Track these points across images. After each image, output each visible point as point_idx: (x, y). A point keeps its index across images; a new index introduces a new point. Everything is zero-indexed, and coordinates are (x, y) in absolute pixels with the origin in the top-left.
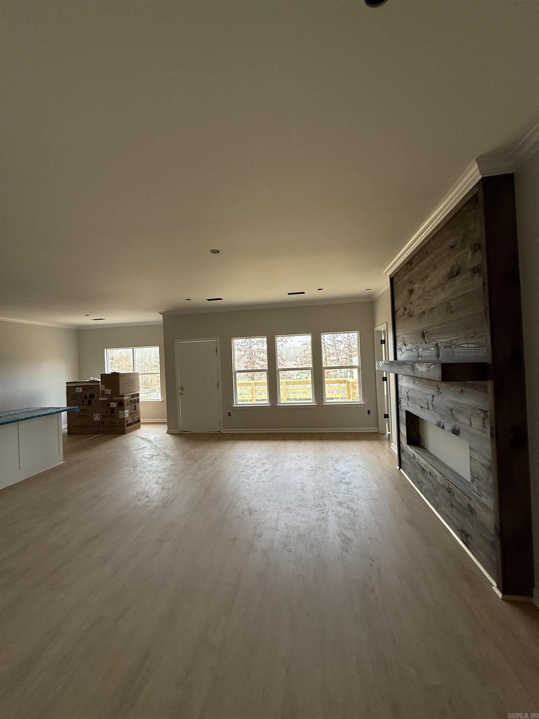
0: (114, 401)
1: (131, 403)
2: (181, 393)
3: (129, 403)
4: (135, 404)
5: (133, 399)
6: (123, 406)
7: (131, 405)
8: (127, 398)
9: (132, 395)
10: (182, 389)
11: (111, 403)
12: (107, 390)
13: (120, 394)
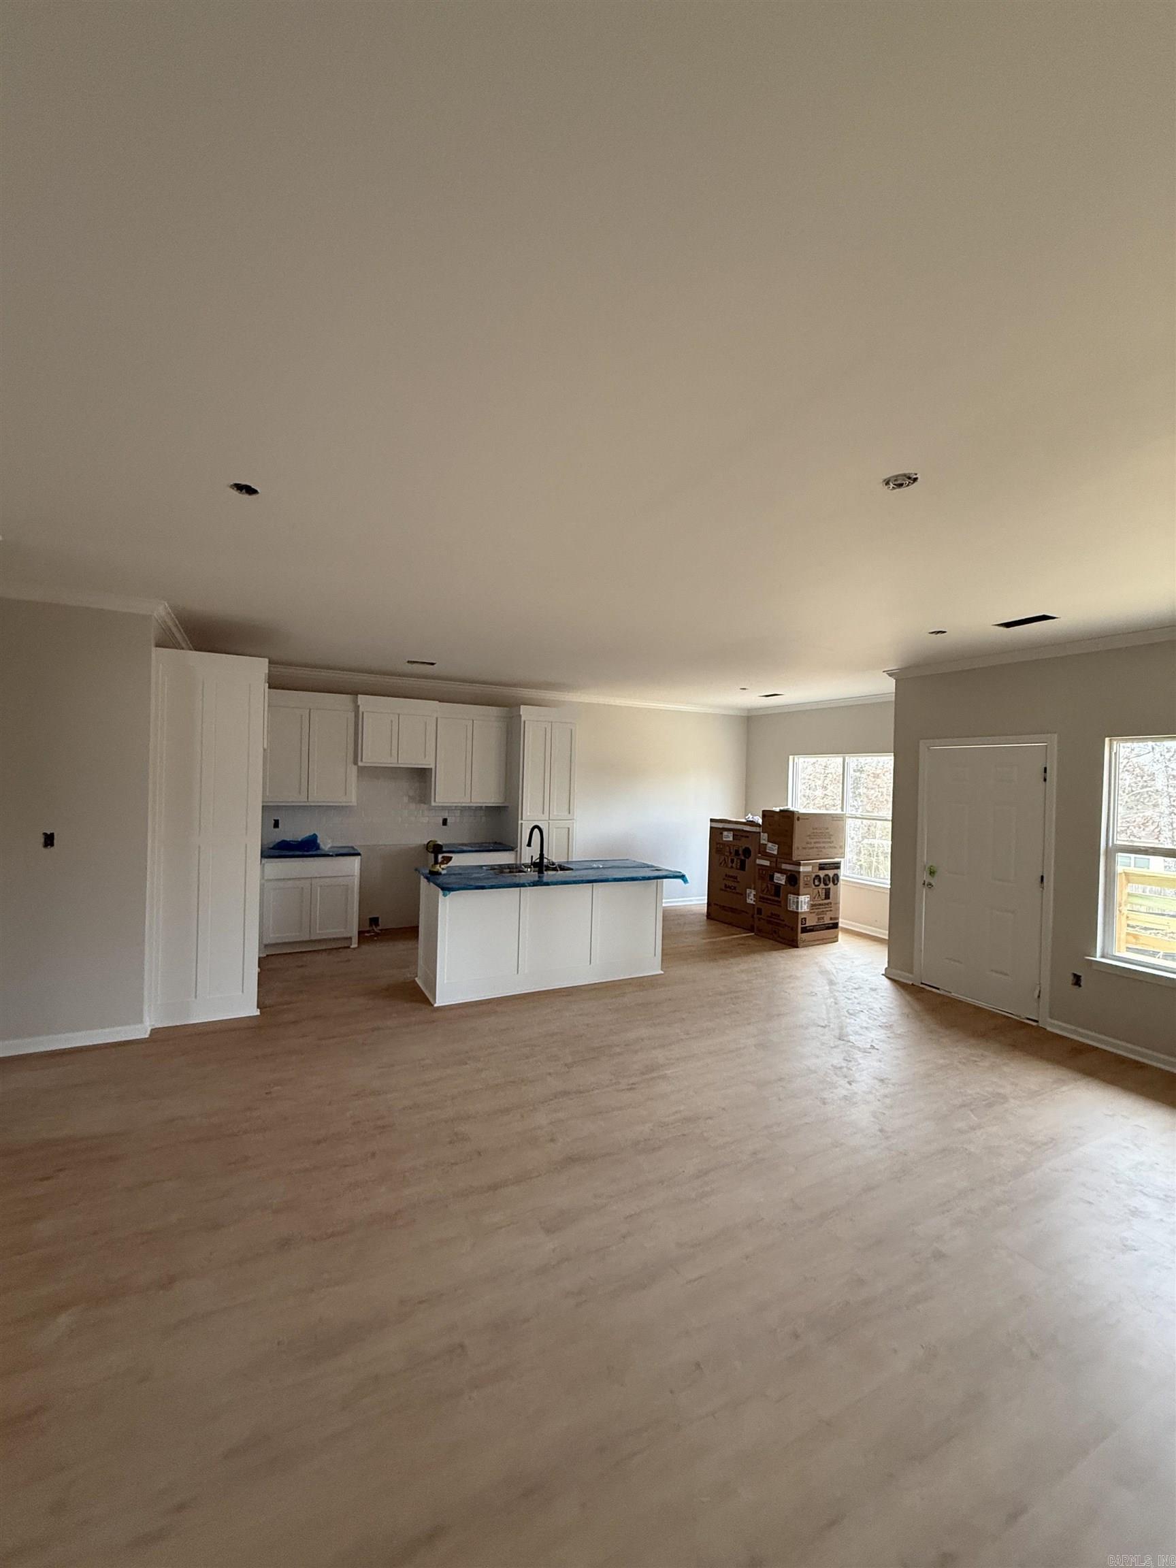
0: (782, 872)
1: (816, 881)
2: (926, 883)
3: (812, 882)
4: (826, 884)
5: (822, 874)
6: (797, 886)
7: (816, 886)
8: (809, 869)
9: (820, 864)
10: (932, 873)
11: (777, 875)
12: (770, 845)
13: (794, 859)
